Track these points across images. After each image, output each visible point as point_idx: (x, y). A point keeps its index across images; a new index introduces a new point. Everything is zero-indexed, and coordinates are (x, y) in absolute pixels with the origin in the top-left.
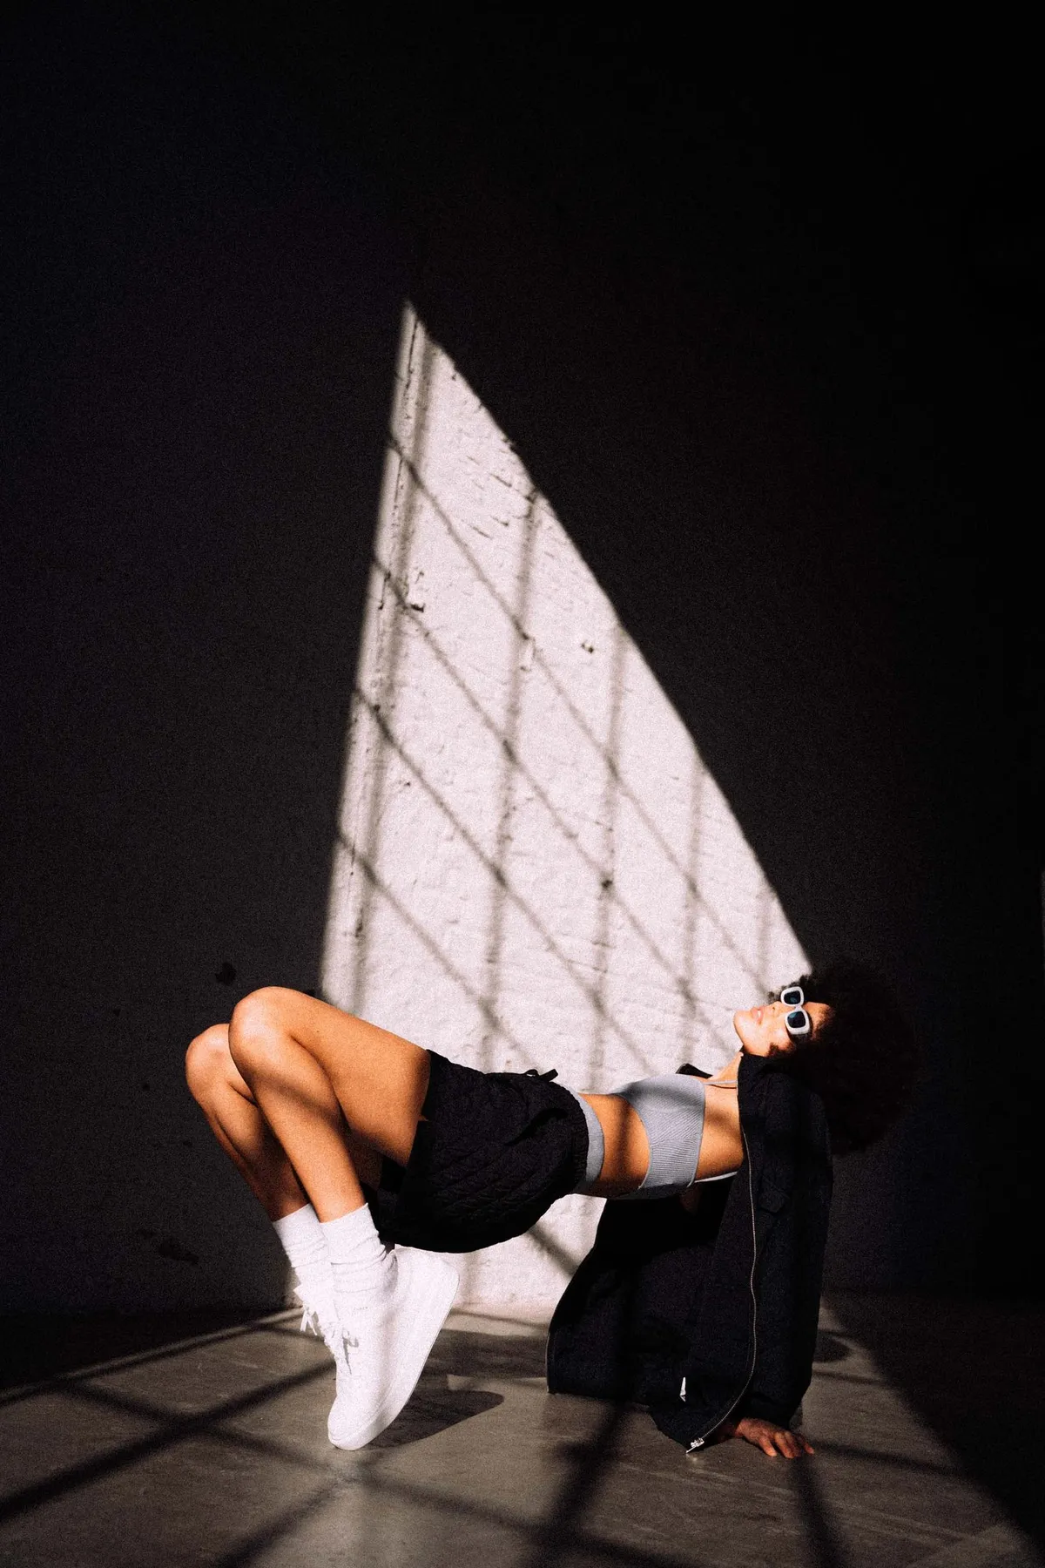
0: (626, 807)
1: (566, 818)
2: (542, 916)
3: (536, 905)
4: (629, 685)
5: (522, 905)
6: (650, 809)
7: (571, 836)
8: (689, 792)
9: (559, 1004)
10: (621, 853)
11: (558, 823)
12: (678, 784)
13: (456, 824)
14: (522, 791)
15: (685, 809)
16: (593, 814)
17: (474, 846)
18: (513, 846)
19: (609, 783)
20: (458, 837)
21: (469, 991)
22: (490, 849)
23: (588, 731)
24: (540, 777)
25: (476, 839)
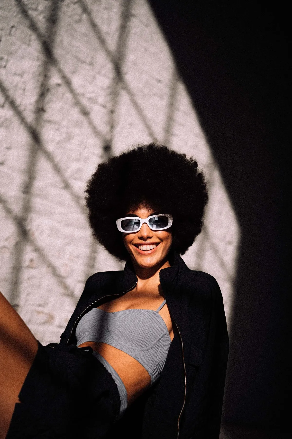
0: (124, 98)
1: (84, 101)
2: (62, 166)
3: (58, 157)
4: (133, 12)
5: (49, 156)
6: (140, 101)
7: (85, 113)
8: (166, 91)
9: (68, 225)
10: (118, 129)
11: (77, 103)
12: (161, 85)
13: (7, 97)
14: (55, 79)
15: (164, 103)
16: (101, 100)
17: (19, 113)
18: (46, 116)
19: (114, 79)
20: (7, 105)
21: (8, 211)
22: (30, 117)
23: (102, 41)
24: (67, 71)
25: (21, 108)
